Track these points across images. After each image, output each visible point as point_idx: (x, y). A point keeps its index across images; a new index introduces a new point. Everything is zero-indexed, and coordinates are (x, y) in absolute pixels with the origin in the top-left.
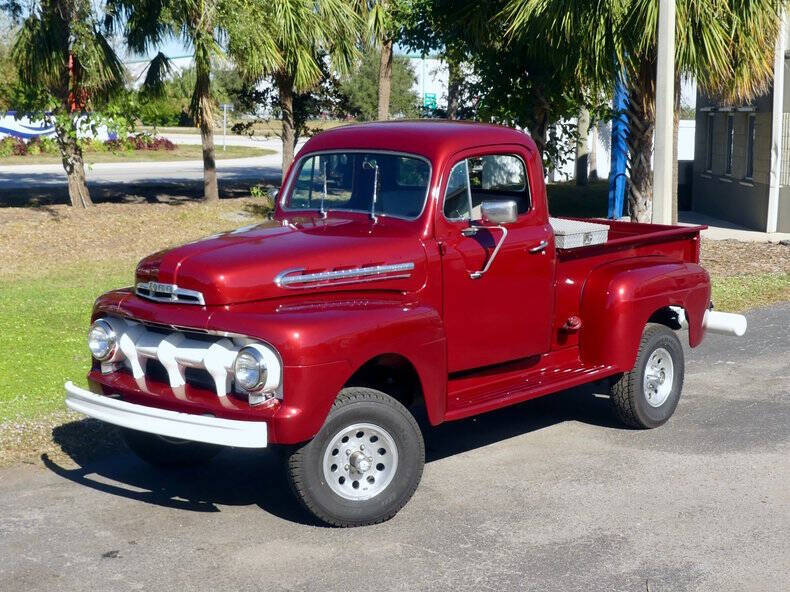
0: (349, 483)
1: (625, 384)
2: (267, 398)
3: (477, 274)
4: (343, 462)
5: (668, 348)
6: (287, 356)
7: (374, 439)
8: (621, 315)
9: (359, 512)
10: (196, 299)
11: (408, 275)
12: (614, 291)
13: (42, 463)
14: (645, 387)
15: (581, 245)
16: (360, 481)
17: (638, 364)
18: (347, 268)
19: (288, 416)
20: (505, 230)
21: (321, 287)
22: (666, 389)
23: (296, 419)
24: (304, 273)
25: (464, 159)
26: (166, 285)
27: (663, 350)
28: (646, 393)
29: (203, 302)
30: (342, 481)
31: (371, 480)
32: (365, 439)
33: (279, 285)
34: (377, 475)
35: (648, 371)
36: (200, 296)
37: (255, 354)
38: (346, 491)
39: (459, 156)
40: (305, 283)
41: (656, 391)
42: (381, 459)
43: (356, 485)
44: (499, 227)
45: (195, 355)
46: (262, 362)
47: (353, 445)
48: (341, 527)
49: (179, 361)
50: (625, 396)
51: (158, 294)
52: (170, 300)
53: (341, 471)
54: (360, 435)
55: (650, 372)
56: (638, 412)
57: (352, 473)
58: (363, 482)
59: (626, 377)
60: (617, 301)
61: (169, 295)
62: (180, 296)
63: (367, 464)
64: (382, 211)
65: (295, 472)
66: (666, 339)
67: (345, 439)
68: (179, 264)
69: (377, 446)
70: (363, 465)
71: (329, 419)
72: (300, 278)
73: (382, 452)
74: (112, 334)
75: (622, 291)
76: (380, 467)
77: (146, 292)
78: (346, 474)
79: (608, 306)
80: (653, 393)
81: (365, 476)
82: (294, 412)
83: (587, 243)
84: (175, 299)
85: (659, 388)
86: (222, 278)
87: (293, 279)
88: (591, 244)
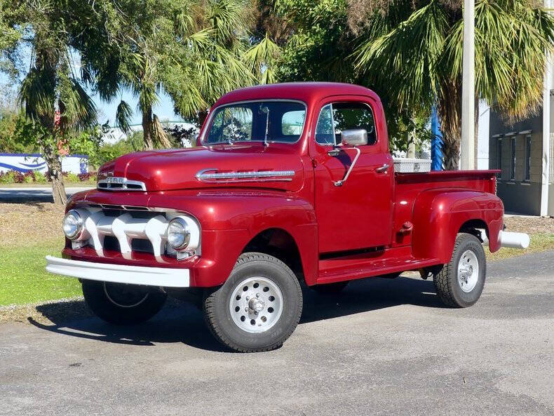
0: (248, 320)
1: (445, 273)
2: (190, 255)
3: (339, 182)
4: (243, 305)
5: (474, 251)
6: (204, 224)
7: (266, 289)
8: (441, 230)
9: (255, 342)
10: (140, 187)
11: (290, 179)
12: (436, 207)
13: (28, 321)
14: (459, 278)
15: (412, 171)
16: (256, 320)
17: (453, 260)
18: (247, 171)
19: (205, 267)
20: (359, 151)
21: (229, 183)
22: (473, 280)
23: (211, 269)
24: (217, 172)
25: (329, 103)
26: (118, 178)
27: (471, 252)
28: (460, 283)
29: (145, 189)
30: (243, 319)
31: (264, 319)
32: (260, 289)
33: (199, 180)
34: (268, 315)
35: (461, 267)
36: (143, 185)
37: (182, 223)
38: (246, 326)
40: (217, 179)
41: (466, 282)
42: (271, 304)
43: (253, 322)
44: (355, 148)
45: (138, 228)
46: (187, 228)
47: (251, 293)
48: (242, 352)
49: (127, 233)
50: (445, 283)
51: (113, 185)
52: (122, 189)
53: (242, 312)
54: (256, 286)
55: (462, 267)
56: (454, 295)
57: (250, 313)
58: (258, 320)
59: (445, 269)
60: (438, 214)
61: (121, 185)
62: (129, 186)
63: (261, 306)
64: (272, 139)
65: (210, 310)
66: (473, 244)
67: (246, 289)
68: (128, 164)
69: (268, 294)
70: (258, 306)
71: (234, 272)
72: (214, 175)
73: (272, 299)
74: (80, 220)
75: (441, 207)
76: (271, 310)
77: (105, 185)
78: (246, 314)
79: (431, 221)
80: (465, 283)
81: (260, 315)
82: (210, 263)
83: (416, 171)
84: (125, 188)
85: (469, 280)
86: (159, 173)
87: (209, 175)
88: (421, 171)
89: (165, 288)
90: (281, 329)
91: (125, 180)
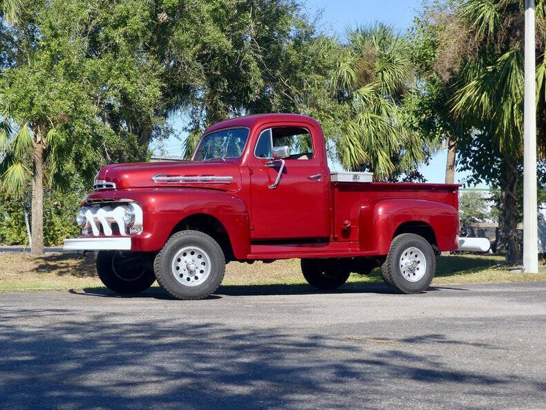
0: (185, 277)
3: (273, 186)
4: (183, 266)
7: (200, 257)
10: (112, 186)
11: (229, 182)
15: (351, 180)
18: (193, 176)
22: (421, 273)
23: (150, 239)
24: (168, 176)
25: (269, 128)
26: (101, 181)
29: (115, 187)
30: (181, 276)
31: (197, 278)
32: (195, 256)
33: (154, 181)
34: (200, 275)
36: (114, 185)
38: (184, 282)
39: (266, 126)
40: (169, 181)
41: (414, 274)
42: (203, 268)
43: (188, 279)
44: (281, 160)
45: (111, 214)
46: (134, 212)
47: (189, 258)
49: (108, 219)
52: (102, 188)
53: (181, 271)
54: (193, 253)
55: (406, 261)
57: (187, 272)
58: (192, 278)
60: (378, 215)
61: (102, 186)
62: (107, 186)
67: (185, 254)
68: (107, 171)
69: (201, 260)
70: (192, 267)
72: (166, 179)
73: (204, 264)
74: (86, 214)
75: (380, 210)
76: (202, 272)
78: (184, 273)
80: (411, 275)
81: (194, 275)
83: (356, 181)
84: (105, 187)
85: (416, 272)
86: (126, 176)
87: (160, 178)
88: (360, 181)
89: (122, 251)
90: (207, 285)
91: (104, 182)
